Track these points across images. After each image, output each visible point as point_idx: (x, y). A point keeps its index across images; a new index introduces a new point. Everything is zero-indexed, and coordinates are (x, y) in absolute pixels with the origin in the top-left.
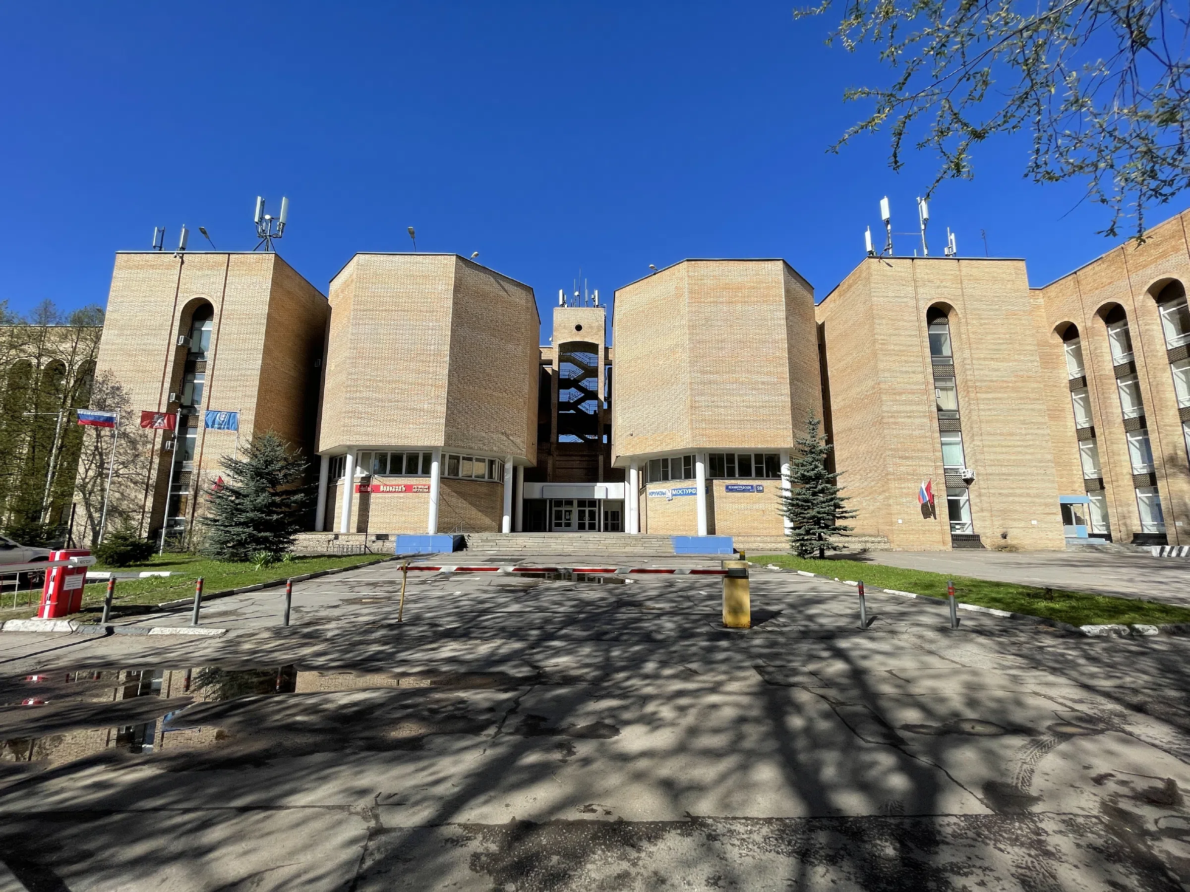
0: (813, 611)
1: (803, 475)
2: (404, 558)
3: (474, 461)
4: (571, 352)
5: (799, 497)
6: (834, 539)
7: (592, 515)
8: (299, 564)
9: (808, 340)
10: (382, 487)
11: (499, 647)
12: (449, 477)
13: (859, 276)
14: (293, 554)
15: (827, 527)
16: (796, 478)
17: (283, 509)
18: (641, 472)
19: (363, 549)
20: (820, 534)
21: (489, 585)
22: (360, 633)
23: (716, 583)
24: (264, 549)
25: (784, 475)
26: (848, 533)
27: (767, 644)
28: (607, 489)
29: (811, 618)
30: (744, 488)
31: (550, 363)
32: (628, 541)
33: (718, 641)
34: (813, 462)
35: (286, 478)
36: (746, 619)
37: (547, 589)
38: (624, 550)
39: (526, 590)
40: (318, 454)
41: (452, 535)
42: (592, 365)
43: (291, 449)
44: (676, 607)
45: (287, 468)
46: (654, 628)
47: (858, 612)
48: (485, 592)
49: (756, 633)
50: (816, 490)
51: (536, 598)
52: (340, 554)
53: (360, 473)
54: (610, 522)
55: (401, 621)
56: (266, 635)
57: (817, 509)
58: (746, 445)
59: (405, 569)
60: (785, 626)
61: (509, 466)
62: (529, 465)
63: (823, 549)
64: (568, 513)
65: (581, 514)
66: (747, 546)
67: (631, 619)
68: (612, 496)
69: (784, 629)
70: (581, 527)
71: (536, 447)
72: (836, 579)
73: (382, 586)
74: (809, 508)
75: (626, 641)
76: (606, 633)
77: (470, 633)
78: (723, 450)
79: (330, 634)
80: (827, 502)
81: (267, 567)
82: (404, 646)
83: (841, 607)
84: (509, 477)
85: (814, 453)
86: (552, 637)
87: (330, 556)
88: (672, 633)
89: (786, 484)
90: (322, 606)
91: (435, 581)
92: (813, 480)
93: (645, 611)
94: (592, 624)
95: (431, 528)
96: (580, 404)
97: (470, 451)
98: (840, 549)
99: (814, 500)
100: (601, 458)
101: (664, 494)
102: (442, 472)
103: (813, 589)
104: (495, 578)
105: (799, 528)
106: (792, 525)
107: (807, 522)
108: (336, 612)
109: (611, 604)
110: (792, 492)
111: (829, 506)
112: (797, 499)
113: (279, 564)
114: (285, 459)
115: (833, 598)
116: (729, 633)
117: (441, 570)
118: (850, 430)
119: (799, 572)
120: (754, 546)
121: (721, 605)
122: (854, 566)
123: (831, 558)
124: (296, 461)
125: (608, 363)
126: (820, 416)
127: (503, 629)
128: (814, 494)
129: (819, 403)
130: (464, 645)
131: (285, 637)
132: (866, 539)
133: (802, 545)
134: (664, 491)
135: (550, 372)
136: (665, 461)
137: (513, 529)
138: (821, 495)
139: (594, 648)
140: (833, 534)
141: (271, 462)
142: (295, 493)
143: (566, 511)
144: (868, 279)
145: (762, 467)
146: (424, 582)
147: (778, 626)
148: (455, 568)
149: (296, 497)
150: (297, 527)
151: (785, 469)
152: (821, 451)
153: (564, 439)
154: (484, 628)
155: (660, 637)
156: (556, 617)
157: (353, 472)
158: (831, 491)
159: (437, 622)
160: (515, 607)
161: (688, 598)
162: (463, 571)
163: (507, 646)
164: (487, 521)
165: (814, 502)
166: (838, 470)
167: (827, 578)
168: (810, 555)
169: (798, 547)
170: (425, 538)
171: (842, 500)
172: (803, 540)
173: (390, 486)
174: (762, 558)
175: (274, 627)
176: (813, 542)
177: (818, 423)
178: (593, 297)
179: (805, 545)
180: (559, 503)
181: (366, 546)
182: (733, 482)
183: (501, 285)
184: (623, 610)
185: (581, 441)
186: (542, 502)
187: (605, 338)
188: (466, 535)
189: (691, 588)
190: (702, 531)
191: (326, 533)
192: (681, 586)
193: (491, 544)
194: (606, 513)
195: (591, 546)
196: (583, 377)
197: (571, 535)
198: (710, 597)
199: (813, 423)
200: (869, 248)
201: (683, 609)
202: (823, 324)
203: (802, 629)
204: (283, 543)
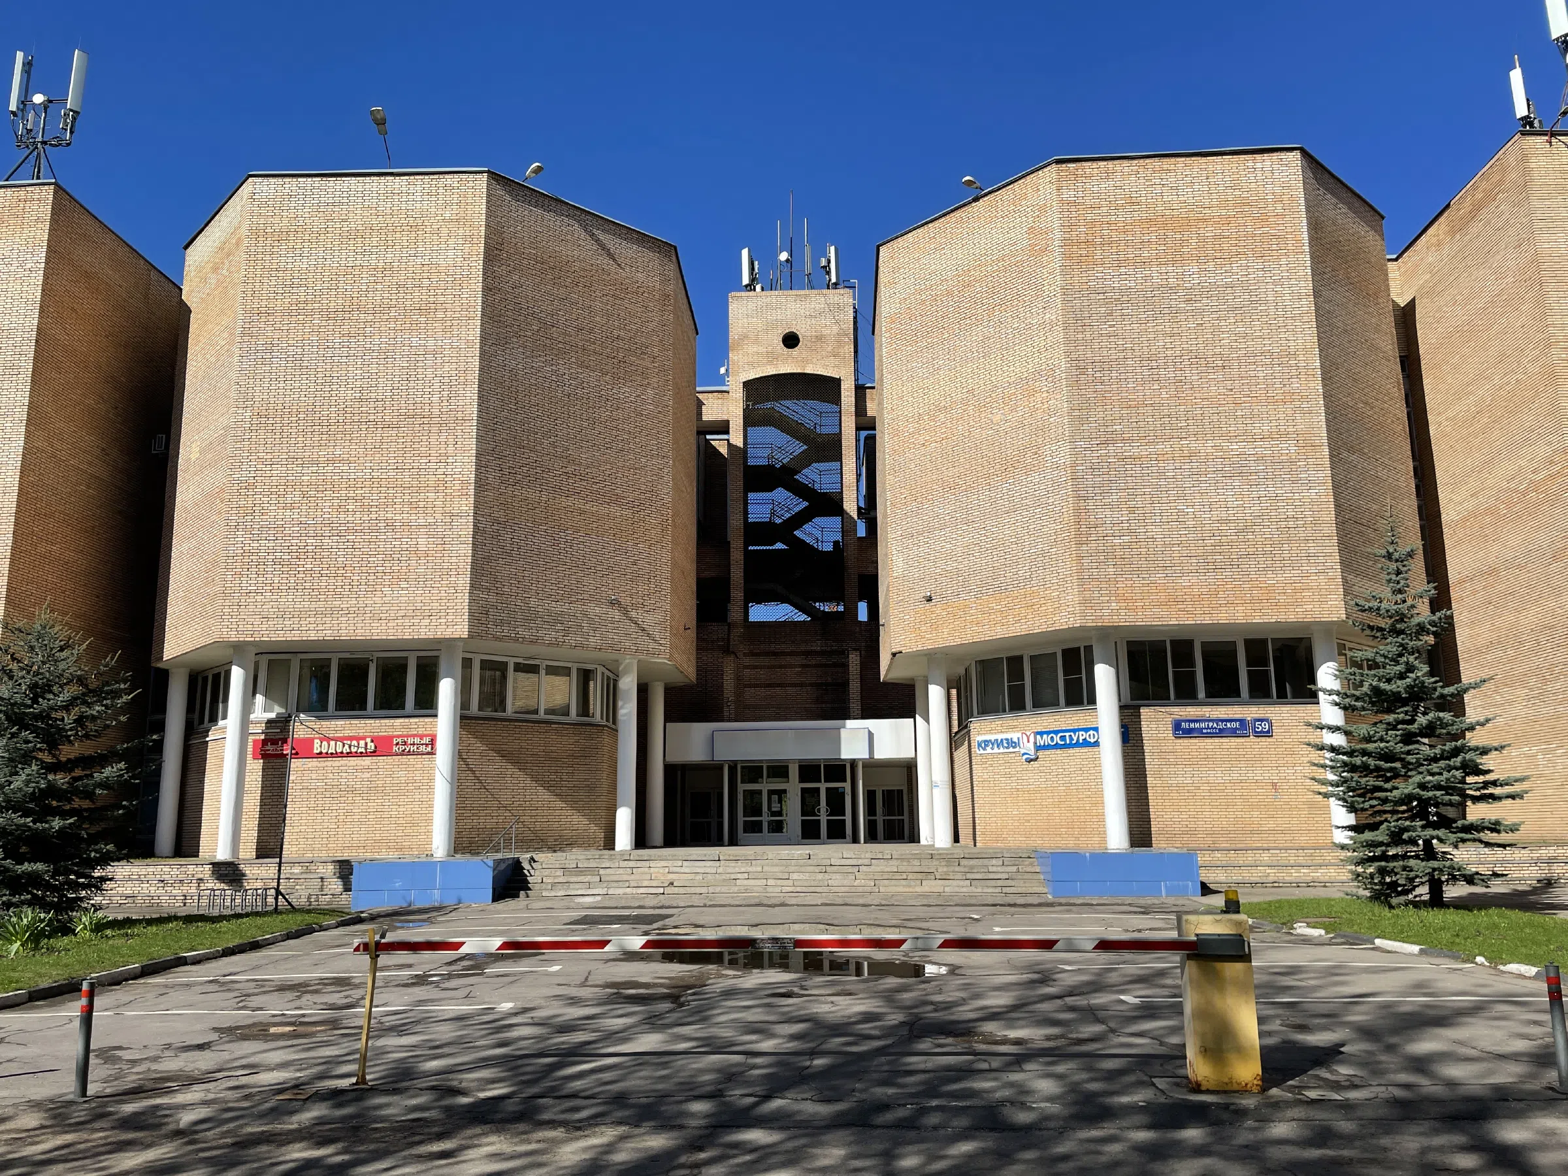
0: (1425, 1045)
1: (1376, 691)
2: (373, 918)
3: (543, 672)
4: (777, 399)
5: (1371, 747)
6: (1467, 856)
7: (836, 802)
8: (116, 940)
9: (1374, 348)
10: (317, 743)
11: (610, 1148)
12: (481, 714)
13: (1501, 182)
14: (100, 914)
15: (1445, 823)
16: (1358, 699)
17: (77, 803)
18: (954, 692)
19: (271, 900)
20: (1428, 843)
21: (583, 984)
22: (262, 1116)
23: (1162, 973)
24: (30, 903)
25: (1324, 691)
26: (1503, 837)
27: (1307, 1133)
28: (871, 735)
29: (1421, 1064)
30: (1221, 726)
31: (723, 428)
32: (932, 866)
33: (1182, 1126)
34: (1401, 655)
35: (83, 726)
36: (1248, 1071)
37: (730, 993)
38: (919, 889)
39: (676, 995)
40: (160, 665)
41: (490, 858)
42: (825, 430)
43: (95, 654)
44: (1062, 1036)
45: (85, 703)
46: (1006, 1093)
47: (1547, 1046)
48: (574, 1001)
49: (1277, 1105)
50: (1414, 728)
51: (701, 1015)
52: (215, 912)
53: (263, 711)
54: (880, 818)
55: (364, 1081)
56: (31, 1120)
57: (1417, 779)
58: (1223, 617)
59: (375, 949)
60: (1356, 1087)
61: (628, 684)
62: (678, 679)
63: (1440, 883)
64: (775, 797)
65: (809, 800)
66: (1236, 876)
67: (948, 1068)
68: (884, 752)
69: (1353, 1095)
70: (810, 833)
71: (692, 633)
72: (1479, 959)
73: (316, 992)
74: (1396, 775)
75: (935, 1128)
76: (884, 1107)
77: (539, 1109)
78: (1160, 632)
79: (186, 1118)
80: (1442, 758)
81: (36, 948)
82: (372, 1147)
83: (1499, 1034)
84: (628, 710)
85: (1402, 632)
86: (746, 1119)
87: (190, 919)
88: (1054, 1108)
89: (1330, 713)
90: (168, 1046)
91: (450, 976)
92: (1405, 703)
93: (983, 1047)
94: (849, 1084)
95: (439, 843)
96: (799, 526)
97: (533, 650)
98: (1485, 881)
99: (1408, 753)
100: (854, 660)
101: (1012, 744)
102: (463, 702)
103: (1420, 987)
104: (600, 965)
105: (1374, 827)
106: (1351, 819)
107: (1393, 812)
108: (203, 1062)
109: (889, 1031)
110: (1347, 733)
111: (1450, 769)
112: (1364, 753)
113: (66, 940)
114: (81, 681)
115: (1476, 1010)
116: (1204, 1106)
117: (464, 950)
118: (1493, 571)
119: (1378, 942)
120: (1255, 875)
121: (1178, 1030)
122: (1526, 925)
123: (1461, 904)
124: (107, 684)
125: (866, 425)
126: (1413, 540)
127: (620, 1099)
128: (1408, 738)
129: (1409, 506)
130: (522, 1142)
131: (78, 1126)
132: (1551, 852)
133: (1382, 872)
134: (1014, 736)
135: (724, 450)
136: (1015, 662)
137: (641, 840)
138: (1426, 741)
139: (855, 1149)
140: (1464, 841)
141: (47, 688)
142: (102, 761)
143: (771, 792)
144: (1524, 187)
145: (1267, 672)
146: (421, 980)
147: (1336, 1086)
148: (498, 942)
149: (108, 771)
150: (110, 847)
151: (1327, 676)
152: (1421, 629)
153: (761, 613)
154: (574, 1096)
155: (1023, 1117)
156: (754, 1067)
157: (247, 708)
158: (1453, 729)
159: (455, 1083)
160: (649, 1042)
161: (1092, 1014)
162: (517, 948)
163: (630, 1145)
164: (577, 821)
165: (1410, 758)
166: (1467, 676)
167: (1456, 958)
168: (1402, 899)
169: (1372, 876)
170: (424, 868)
171: (1485, 751)
172: (1384, 857)
173: (336, 740)
174: (1279, 904)
175: (51, 1101)
176: (1412, 863)
177: (1410, 555)
178: (823, 262)
179: (1392, 872)
180: (753, 771)
181: (278, 892)
182: (1191, 711)
183: (597, 240)
184: (925, 1045)
185: (802, 617)
186: (712, 769)
187: (856, 362)
188: (524, 857)
189: (1096, 986)
190: (1116, 837)
191: (183, 861)
192: (1069, 980)
193: (587, 879)
194: (870, 796)
195: (836, 880)
196: (805, 460)
197: (785, 851)
198: (1149, 1011)
199: (1396, 555)
200: (1521, 110)
201: (1080, 1042)
202: (1412, 304)
203: (1398, 1093)
204: (76, 886)
